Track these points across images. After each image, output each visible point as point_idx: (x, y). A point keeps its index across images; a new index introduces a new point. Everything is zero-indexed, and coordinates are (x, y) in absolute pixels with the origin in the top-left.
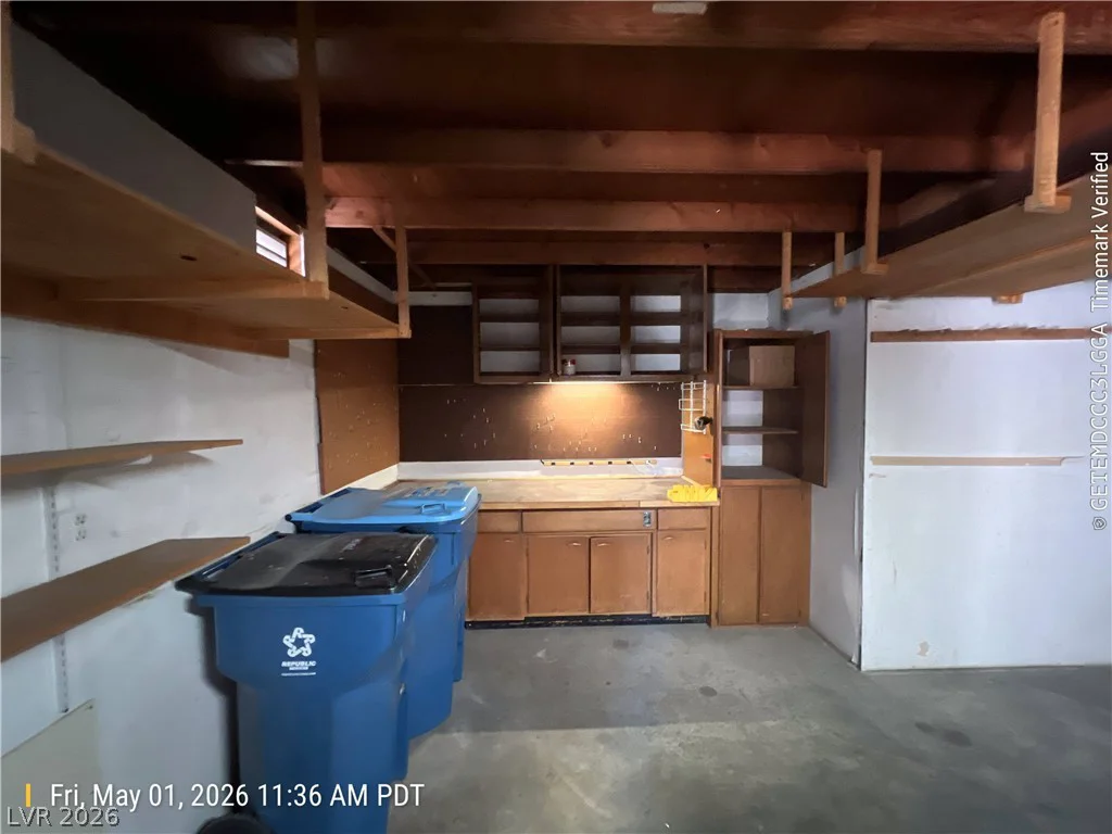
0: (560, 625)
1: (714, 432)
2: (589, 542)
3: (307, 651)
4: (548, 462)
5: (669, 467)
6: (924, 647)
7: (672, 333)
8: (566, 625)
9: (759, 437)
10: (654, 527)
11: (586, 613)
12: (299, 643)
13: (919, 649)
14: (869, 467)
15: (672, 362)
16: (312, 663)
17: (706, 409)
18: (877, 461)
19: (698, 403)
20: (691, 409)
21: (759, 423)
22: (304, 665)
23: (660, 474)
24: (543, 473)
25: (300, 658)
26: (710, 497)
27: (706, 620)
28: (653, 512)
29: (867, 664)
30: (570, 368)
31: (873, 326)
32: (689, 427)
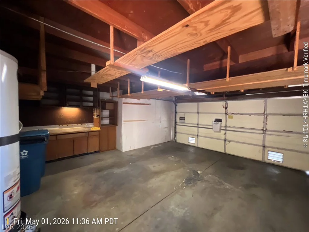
0: (67, 159)
1: (99, 117)
2: (74, 140)
3: (26, 154)
4: (61, 125)
5: (91, 125)
6: (131, 147)
7: (91, 99)
8: (68, 158)
9: (109, 118)
10: (88, 136)
11: (73, 155)
12: (24, 153)
13: (130, 147)
14: (123, 122)
15: (91, 104)
16: (27, 156)
17: (98, 114)
18: (124, 121)
19: (97, 112)
20: (95, 114)
21: (109, 116)
22: (26, 156)
23: (89, 127)
24: (59, 128)
25: (25, 155)
26: (99, 129)
27: (98, 152)
28: (88, 133)
29: (123, 151)
30: (67, 104)
31: (123, 102)
32: (95, 117)
